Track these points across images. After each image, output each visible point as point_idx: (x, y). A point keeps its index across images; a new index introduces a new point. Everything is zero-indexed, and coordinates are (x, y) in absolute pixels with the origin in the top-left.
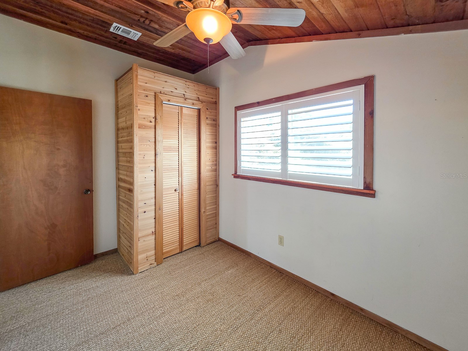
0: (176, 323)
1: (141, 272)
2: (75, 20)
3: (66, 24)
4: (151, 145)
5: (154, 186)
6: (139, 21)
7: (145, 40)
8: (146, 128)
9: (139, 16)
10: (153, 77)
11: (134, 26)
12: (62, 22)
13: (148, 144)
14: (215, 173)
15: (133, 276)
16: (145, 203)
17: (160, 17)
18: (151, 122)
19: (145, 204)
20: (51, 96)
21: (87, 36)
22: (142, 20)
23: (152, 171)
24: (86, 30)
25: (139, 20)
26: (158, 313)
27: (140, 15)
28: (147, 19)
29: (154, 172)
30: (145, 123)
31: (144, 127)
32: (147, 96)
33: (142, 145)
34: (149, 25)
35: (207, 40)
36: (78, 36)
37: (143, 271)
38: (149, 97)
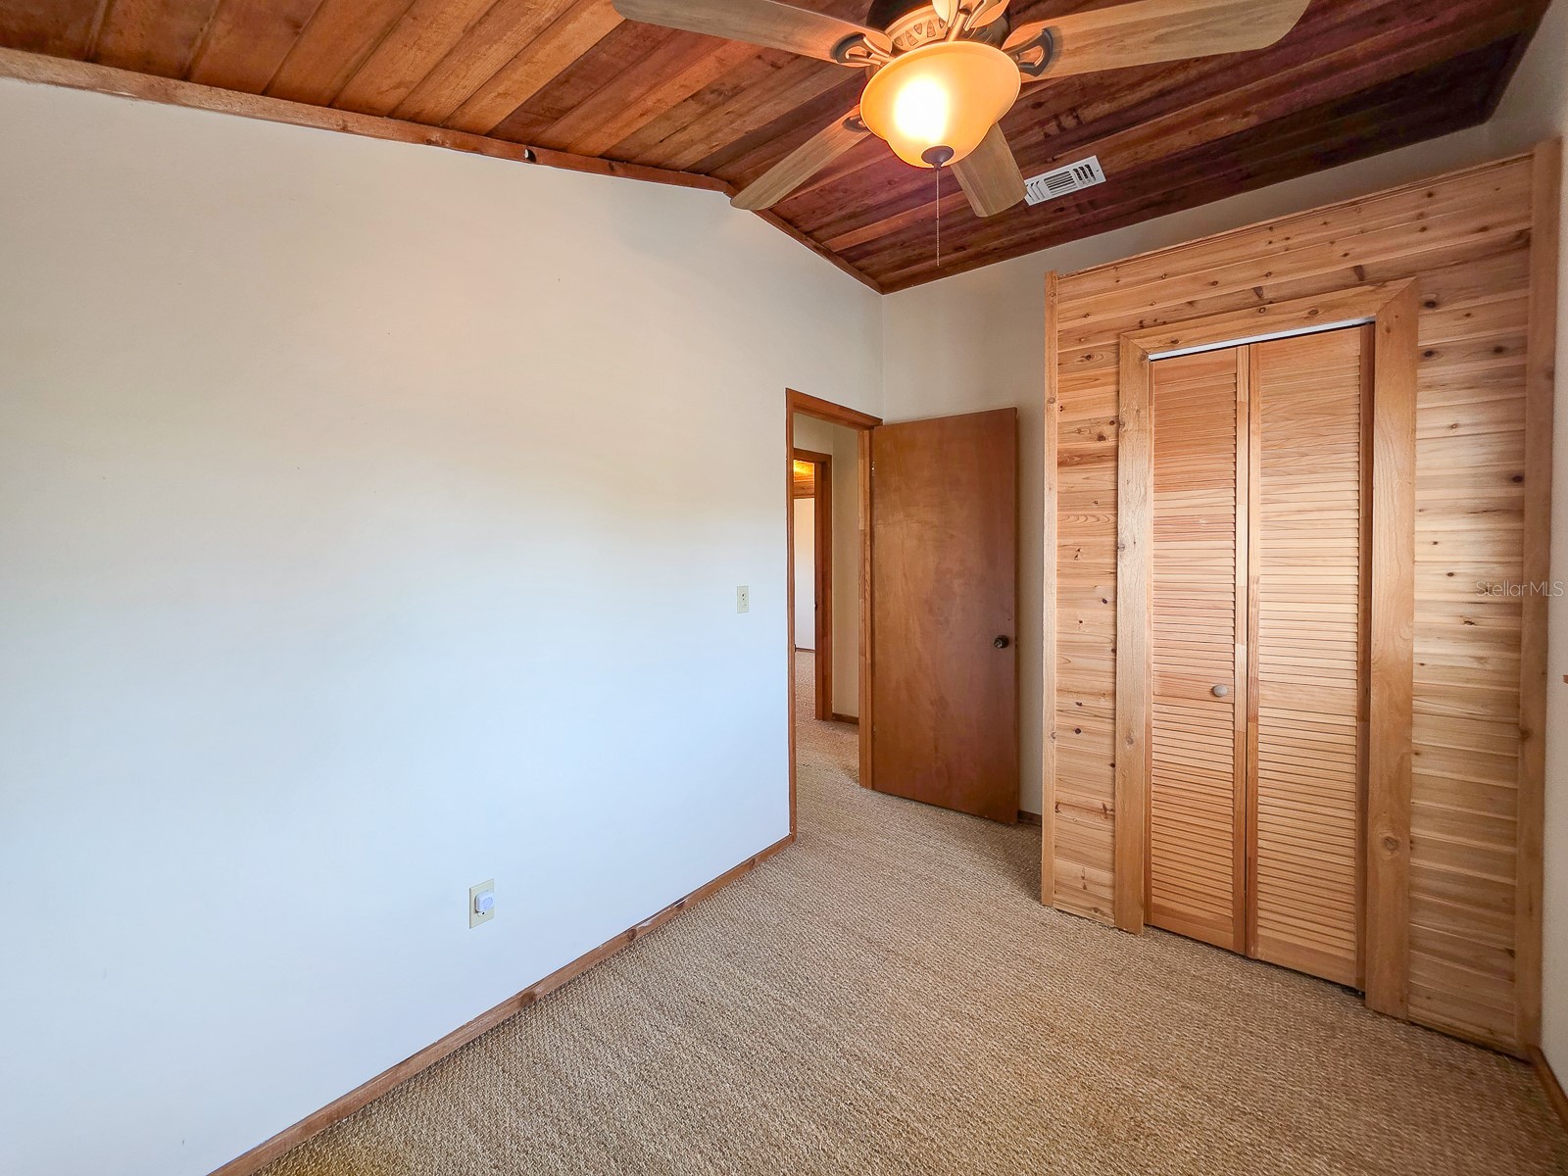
0: (959, 1059)
1: (1063, 912)
2: (964, 232)
3: (963, 248)
4: (1101, 518)
5: (1112, 654)
6: (1050, 136)
7: (1122, 161)
8: (1086, 463)
9: (1037, 129)
10: (1111, 283)
11: (1059, 156)
12: (957, 249)
13: (1090, 513)
14: (1514, 655)
15: (1036, 905)
16: (1079, 702)
17: (1077, 83)
18: (1101, 438)
19: (1077, 704)
20: (940, 424)
21: (1016, 245)
22: (1052, 128)
23: (1105, 601)
24: (1000, 236)
25: (1047, 135)
26: (968, 1008)
27: (1036, 124)
28: (1056, 117)
29: (1110, 606)
30: (1082, 446)
31: (1077, 459)
32: (1089, 357)
33: (1072, 518)
34: (1080, 123)
35: (934, 154)
36: (1000, 257)
37: (1069, 914)
38: (1097, 357)
